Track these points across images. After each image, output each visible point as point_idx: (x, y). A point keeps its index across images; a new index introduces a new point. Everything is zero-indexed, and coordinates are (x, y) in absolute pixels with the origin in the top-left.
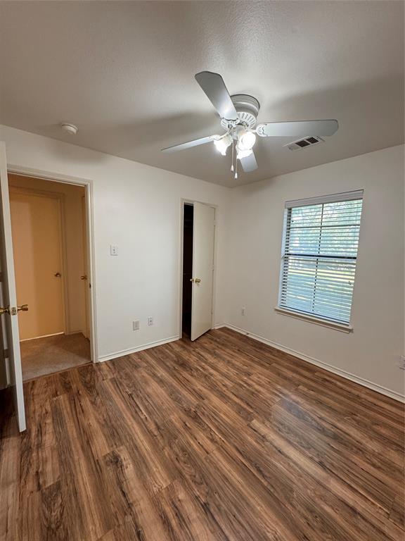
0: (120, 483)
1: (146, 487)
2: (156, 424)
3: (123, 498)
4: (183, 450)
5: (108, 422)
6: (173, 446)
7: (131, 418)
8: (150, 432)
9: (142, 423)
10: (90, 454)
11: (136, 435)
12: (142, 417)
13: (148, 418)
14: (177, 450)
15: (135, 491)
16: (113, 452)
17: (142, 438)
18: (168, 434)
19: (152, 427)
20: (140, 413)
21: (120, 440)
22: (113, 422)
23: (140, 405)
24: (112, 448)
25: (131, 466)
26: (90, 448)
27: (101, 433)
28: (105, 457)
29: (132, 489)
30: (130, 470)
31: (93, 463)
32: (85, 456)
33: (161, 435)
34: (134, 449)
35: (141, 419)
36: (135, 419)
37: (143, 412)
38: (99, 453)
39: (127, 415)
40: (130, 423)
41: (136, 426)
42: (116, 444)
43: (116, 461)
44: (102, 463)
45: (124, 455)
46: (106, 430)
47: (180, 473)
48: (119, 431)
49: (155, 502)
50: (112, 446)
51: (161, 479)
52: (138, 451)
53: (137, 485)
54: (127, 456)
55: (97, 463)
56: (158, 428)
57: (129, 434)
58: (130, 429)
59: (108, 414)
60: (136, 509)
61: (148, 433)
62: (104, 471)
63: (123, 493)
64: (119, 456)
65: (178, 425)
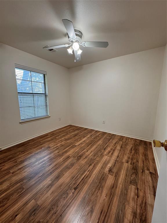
0: (114, 166)
1: (110, 160)
2: (89, 166)
3: (116, 163)
4: (95, 156)
5: (99, 187)
6: (95, 158)
7: (91, 177)
8: (94, 166)
9: (91, 172)
10: (116, 181)
11: (98, 170)
12: (88, 173)
13: (88, 170)
14: (95, 157)
15: (113, 161)
16: (109, 174)
17: (98, 168)
18: (92, 161)
19: (91, 167)
20: (87, 175)
21: (103, 175)
22: (98, 184)
23: (82, 178)
24: (108, 175)
25: (108, 165)
26: (114, 184)
27: (106, 185)
28: (112, 175)
29: (113, 162)
30: (109, 165)
31: (117, 177)
32: (118, 183)
33: (93, 162)
34: (103, 168)
35: (90, 173)
36: (91, 176)
37: (85, 174)
38: (113, 178)
39: (90, 180)
40: (94, 176)
41: (94, 173)
42: (106, 175)
43: (110, 171)
44: (114, 175)
45: (107, 170)
46: (103, 184)
47: (101, 154)
48: (100, 178)
49: (111, 157)
50: (107, 176)
51: (105, 158)
52: (103, 166)
53: (111, 161)
54: (107, 168)
55: (116, 176)
56: (91, 165)
57: (99, 173)
58: (97, 174)
59: (95, 191)
60: (115, 159)
61: (94, 167)
62: (115, 172)
63: (115, 163)
64: (108, 171)
65: (86, 160)
